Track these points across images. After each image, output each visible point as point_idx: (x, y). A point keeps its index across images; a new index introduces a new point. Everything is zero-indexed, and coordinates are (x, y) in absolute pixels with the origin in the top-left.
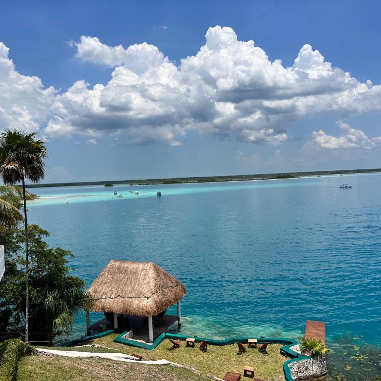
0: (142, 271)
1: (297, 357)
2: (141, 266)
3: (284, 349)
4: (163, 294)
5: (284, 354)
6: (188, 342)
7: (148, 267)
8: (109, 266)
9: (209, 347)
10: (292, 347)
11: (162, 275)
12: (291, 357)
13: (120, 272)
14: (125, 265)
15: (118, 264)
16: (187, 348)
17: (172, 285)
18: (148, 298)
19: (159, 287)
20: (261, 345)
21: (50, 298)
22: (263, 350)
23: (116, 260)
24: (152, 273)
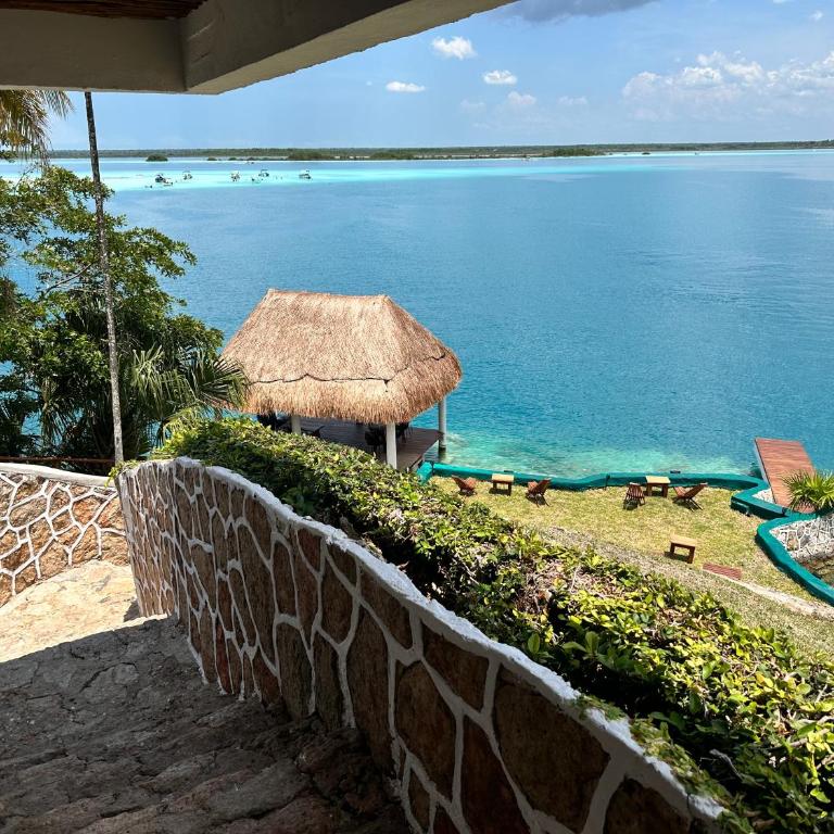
0: (361, 316)
1: (783, 515)
2: (355, 305)
3: (742, 498)
4: (421, 375)
5: (742, 511)
6: (495, 482)
7: (377, 306)
8: (266, 303)
9: (549, 494)
10: (760, 493)
11: (410, 329)
12: (763, 517)
13: (302, 319)
14: (313, 302)
15: (290, 299)
16: (494, 497)
17: (433, 355)
18: (386, 381)
19: (411, 357)
20: (682, 490)
21: (149, 366)
22: (685, 501)
23: (283, 290)
24: (388, 323)
